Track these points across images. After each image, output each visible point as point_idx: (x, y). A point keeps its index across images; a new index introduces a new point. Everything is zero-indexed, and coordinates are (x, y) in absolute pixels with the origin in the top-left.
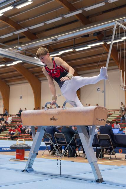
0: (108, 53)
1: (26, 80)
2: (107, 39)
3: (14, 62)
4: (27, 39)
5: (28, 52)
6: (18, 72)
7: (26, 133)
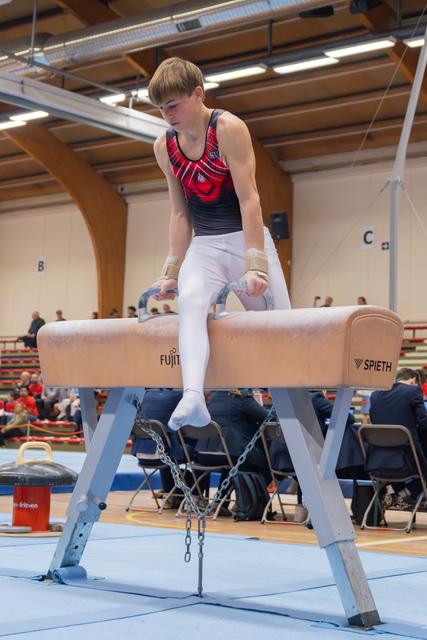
0: (409, 85)
1: (64, 191)
2: (407, 27)
3: (12, 118)
4: (71, 20)
5: (72, 74)
6: (32, 158)
7: (60, 416)
